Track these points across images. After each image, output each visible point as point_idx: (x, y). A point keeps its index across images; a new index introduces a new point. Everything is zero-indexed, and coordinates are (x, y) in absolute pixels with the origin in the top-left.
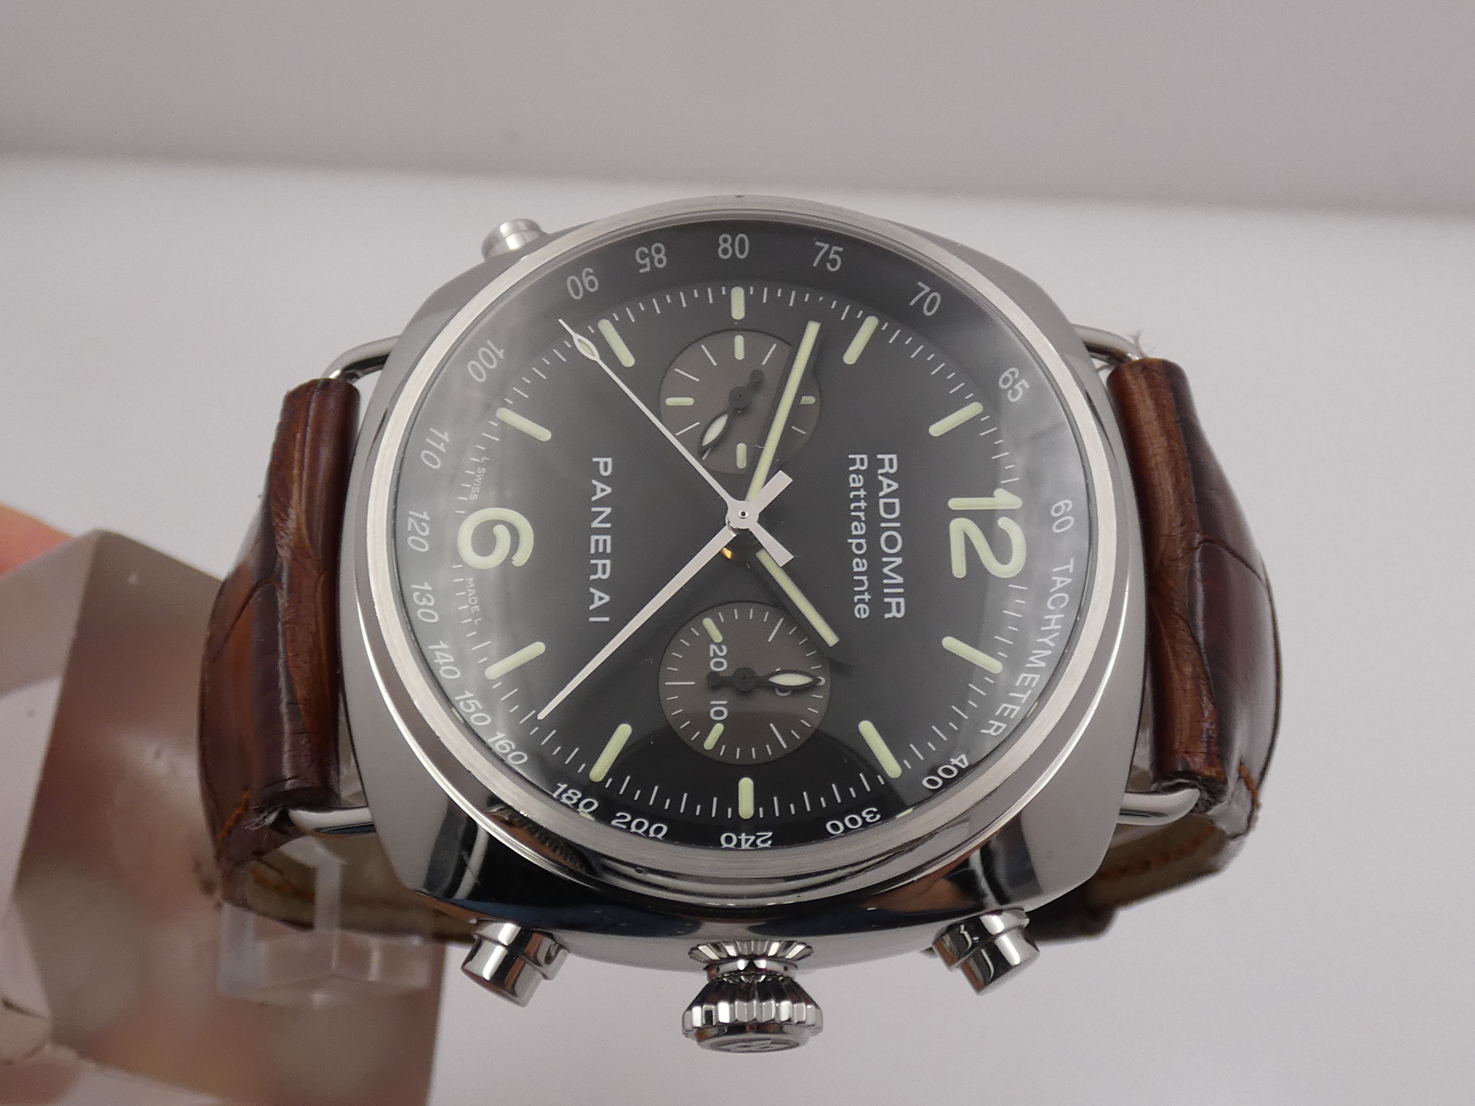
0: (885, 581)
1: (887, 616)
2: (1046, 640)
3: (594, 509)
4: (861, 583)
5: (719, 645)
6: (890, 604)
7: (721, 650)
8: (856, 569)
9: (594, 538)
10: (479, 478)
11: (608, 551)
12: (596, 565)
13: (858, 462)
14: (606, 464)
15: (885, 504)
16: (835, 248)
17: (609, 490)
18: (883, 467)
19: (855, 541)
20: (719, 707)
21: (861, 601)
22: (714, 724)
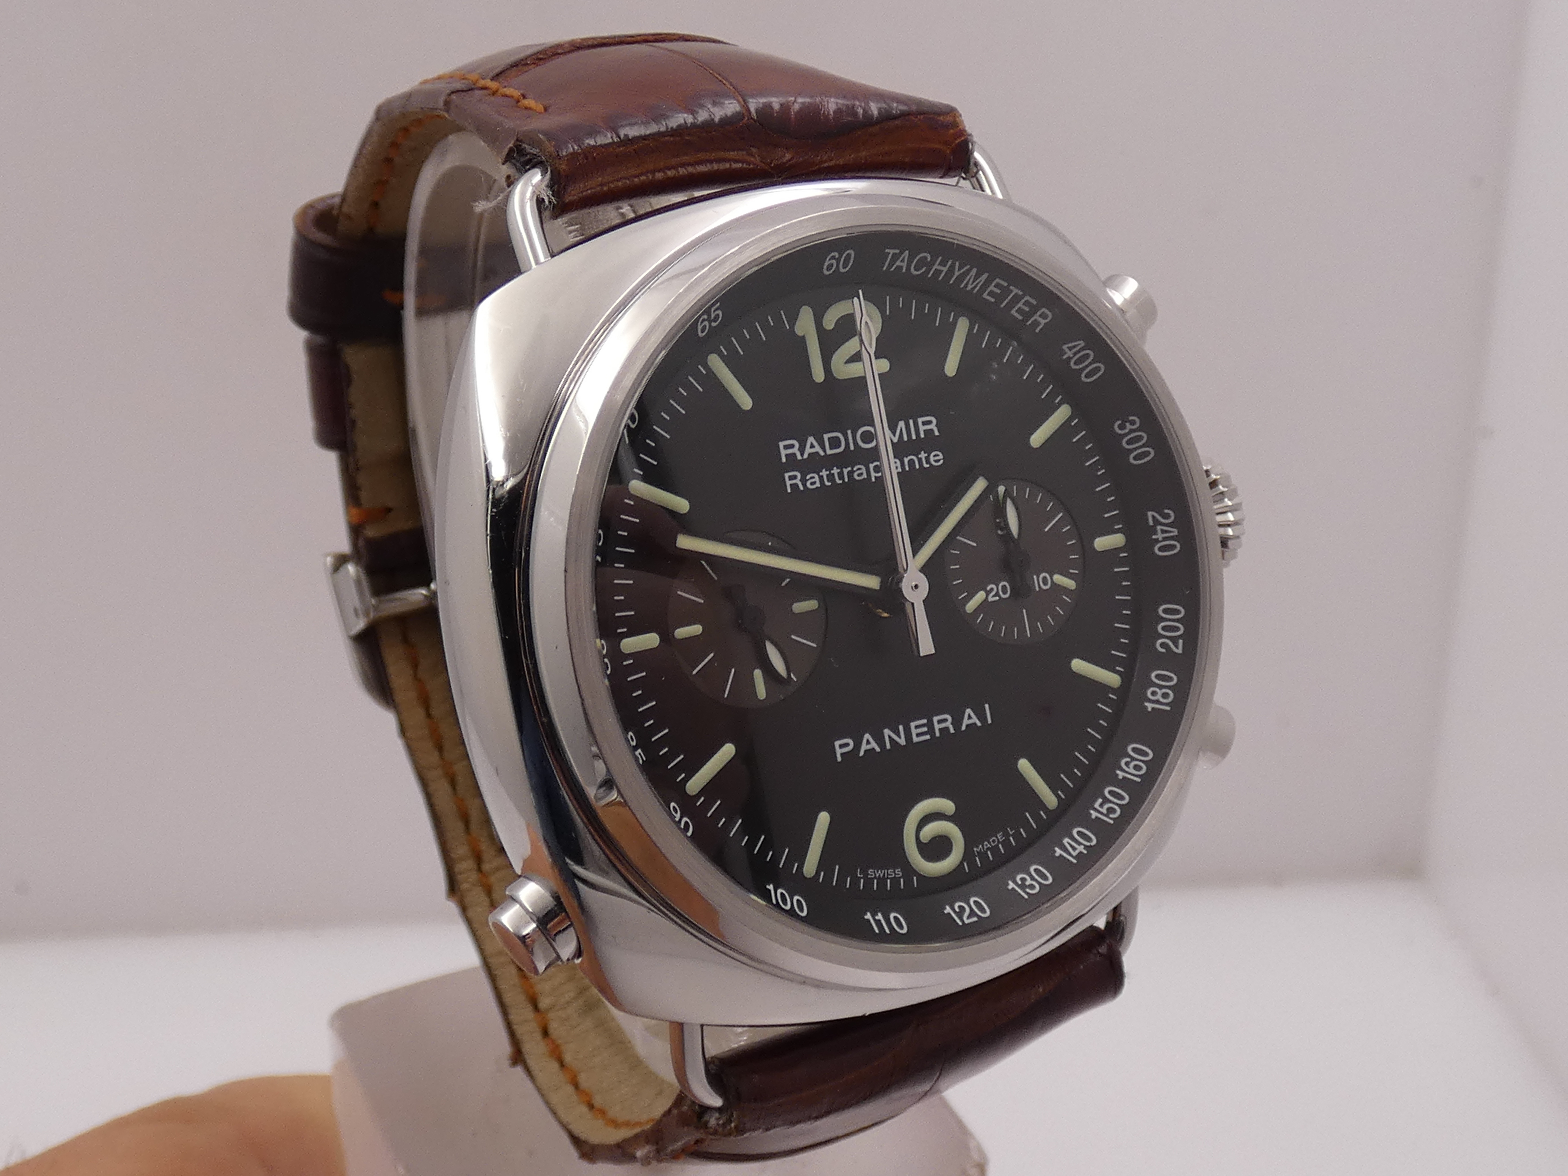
0: (905, 438)
3: (888, 746)
4: (911, 462)
5: (988, 593)
6: (925, 432)
7: (992, 589)
9: (916, 739)
10: (880, 873)
11: (925, 721)
12: (940, 730)
13: (793, 482)
14: (841, 746)
15: (831, 449)
17: (867, 736)
18: (794, 454)
20: (1040, 582)
21: (928, 460)
22: (1055, 583)
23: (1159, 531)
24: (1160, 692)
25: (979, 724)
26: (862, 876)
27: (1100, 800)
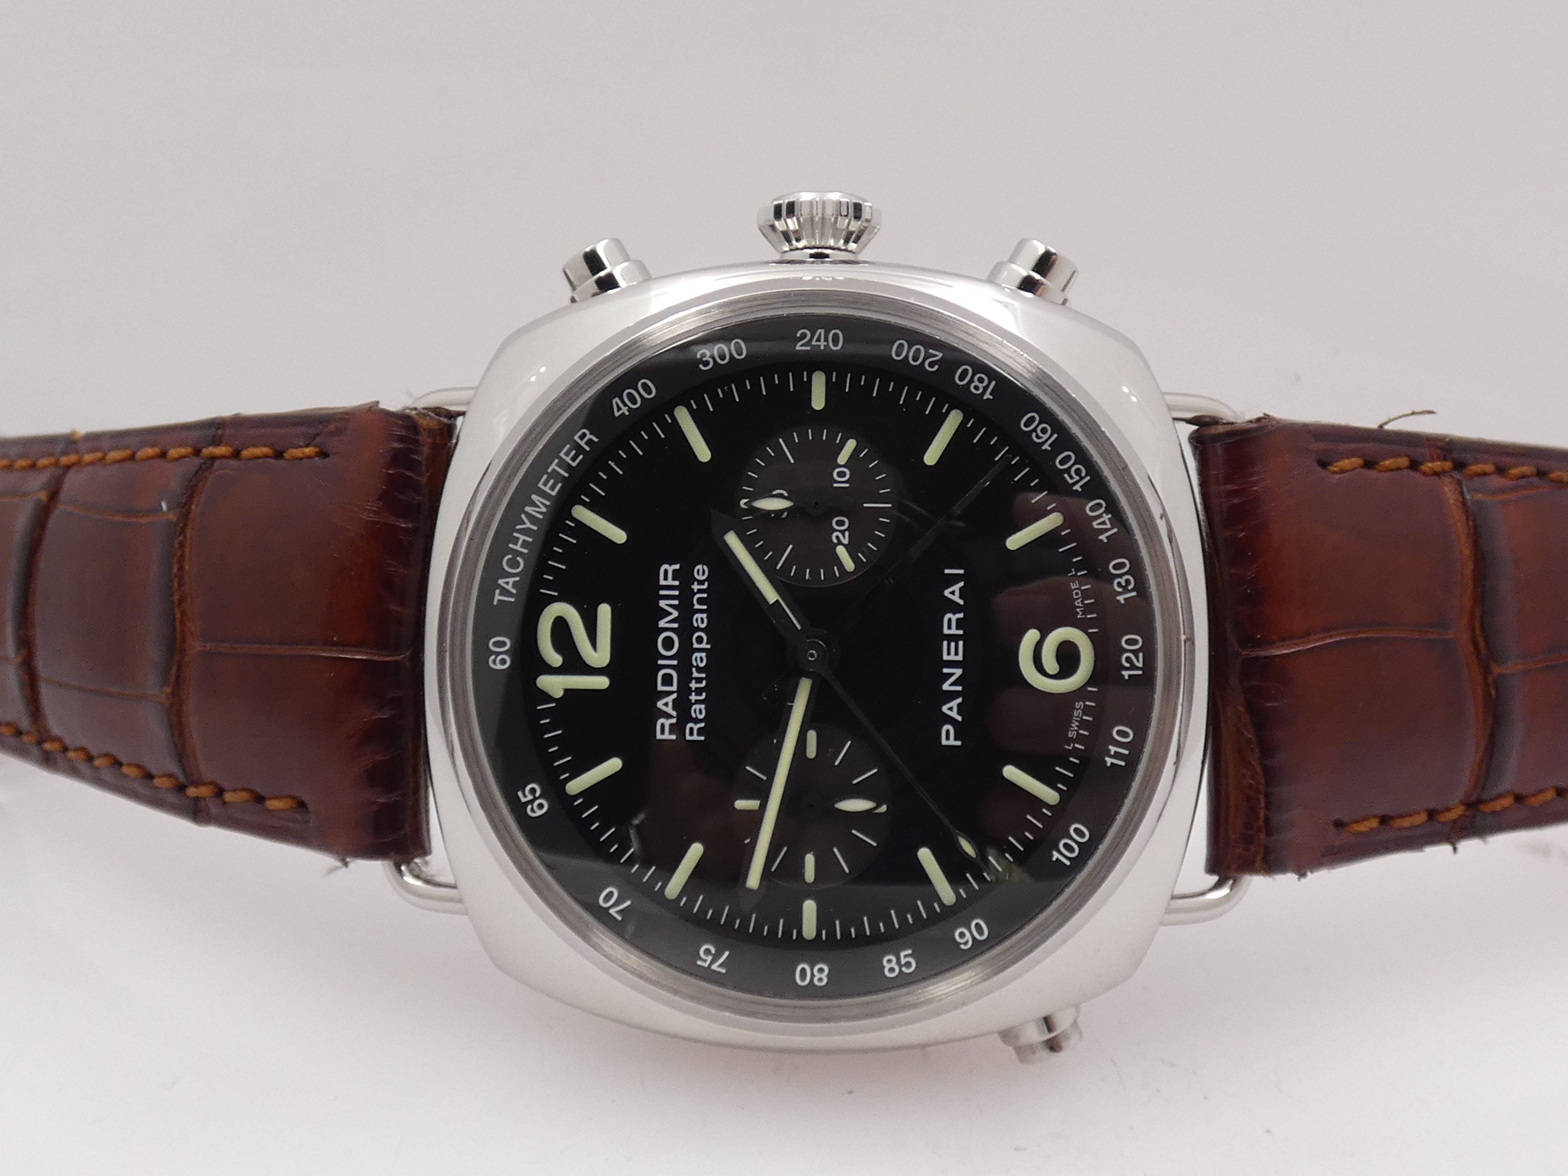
0: (676, 602)
1: (677, 567)
2: (528, 525)
3: (959, 688)
4: (701, 601)
5: (840, 543)
6: (674, 579)
7: (837, 537)
8: (704, 616)
9: (960, 658)
10: (1075, 725)
11: (945, 643)
12: (957, 628)
13: (695, 732)
14: (948, 738)
15: (672, 685)
16: (706, 965)
17: (945, 709)
18: (671, 725)
19: (704, 645)
20: (841, 479)
21: (701, 582)
22: (846, 463)
23: (818, 343)
24: (976, 383)
25: (962, 584)
26: (1072, 745)
27: (1066, 476)
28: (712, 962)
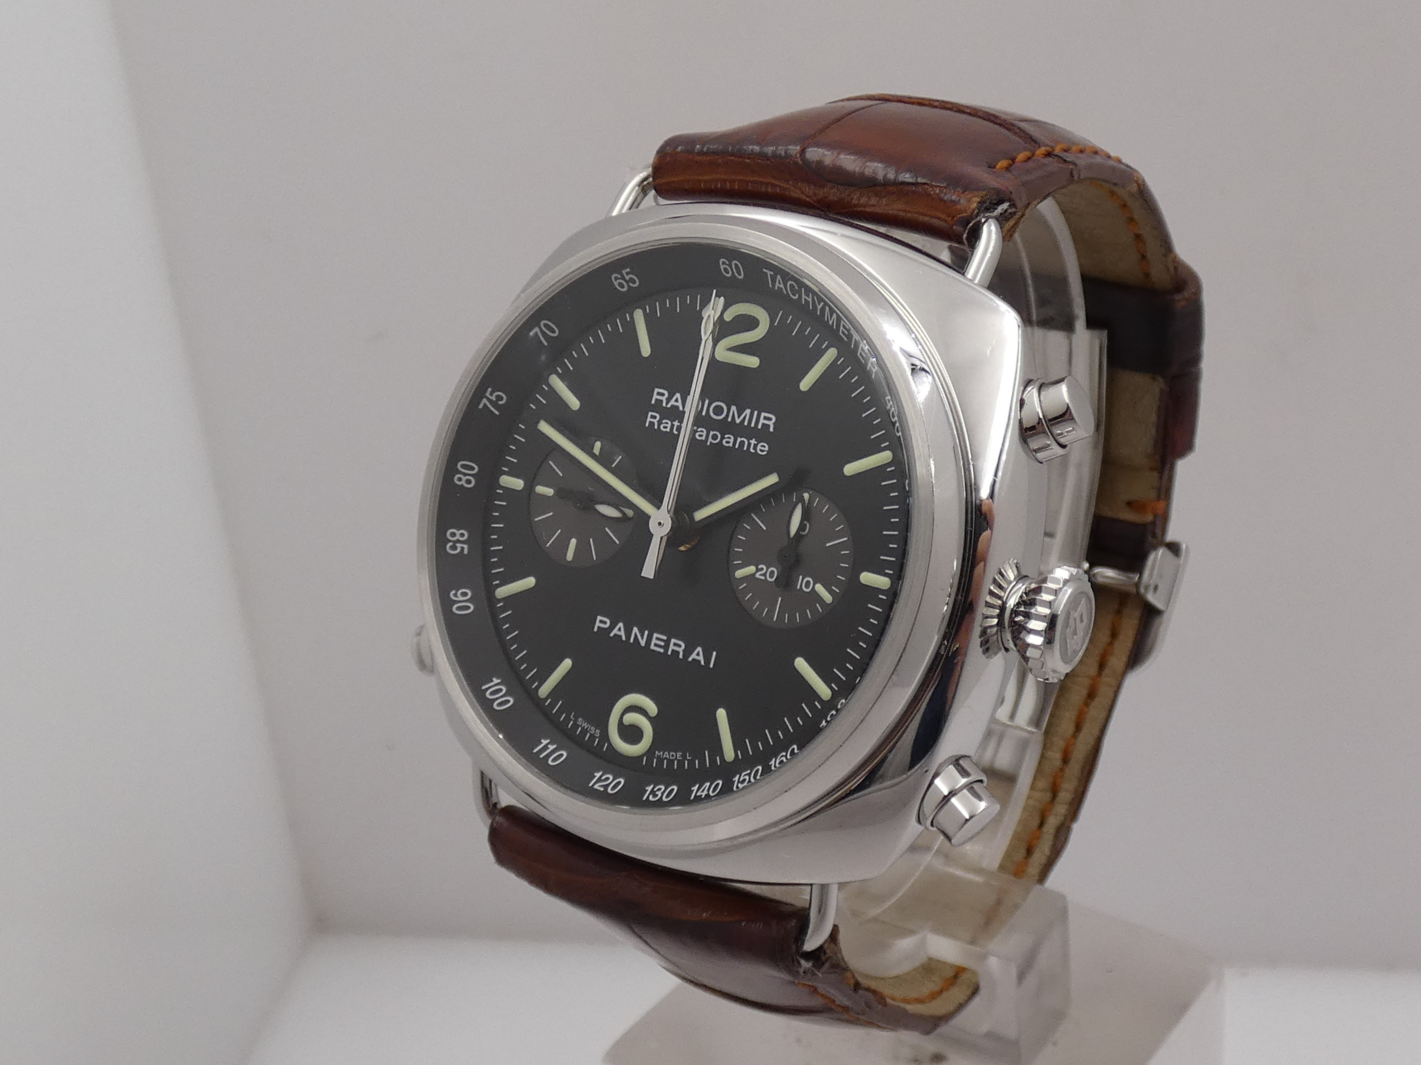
0: (746, 424)
2: (819, 307)
3: (632, 641)
4: (742, 444)
5: (758, 570)
6: (763, 425)
7: (762, 569)
8: (731, 445)
9: (652, 647)
10: (585, 725)
11: (665, 638)
12: (673, 650)
13: (652, 420)
14: (601, 621)
16: (488, 395)
17: (621, 624)
18: (662, 401)
19: (710, 439)
20: (804, 583)
21: (755, 446)
22: (815, 591)
25: (703, 663)
27: (748, 772)
28: (488, 399)
